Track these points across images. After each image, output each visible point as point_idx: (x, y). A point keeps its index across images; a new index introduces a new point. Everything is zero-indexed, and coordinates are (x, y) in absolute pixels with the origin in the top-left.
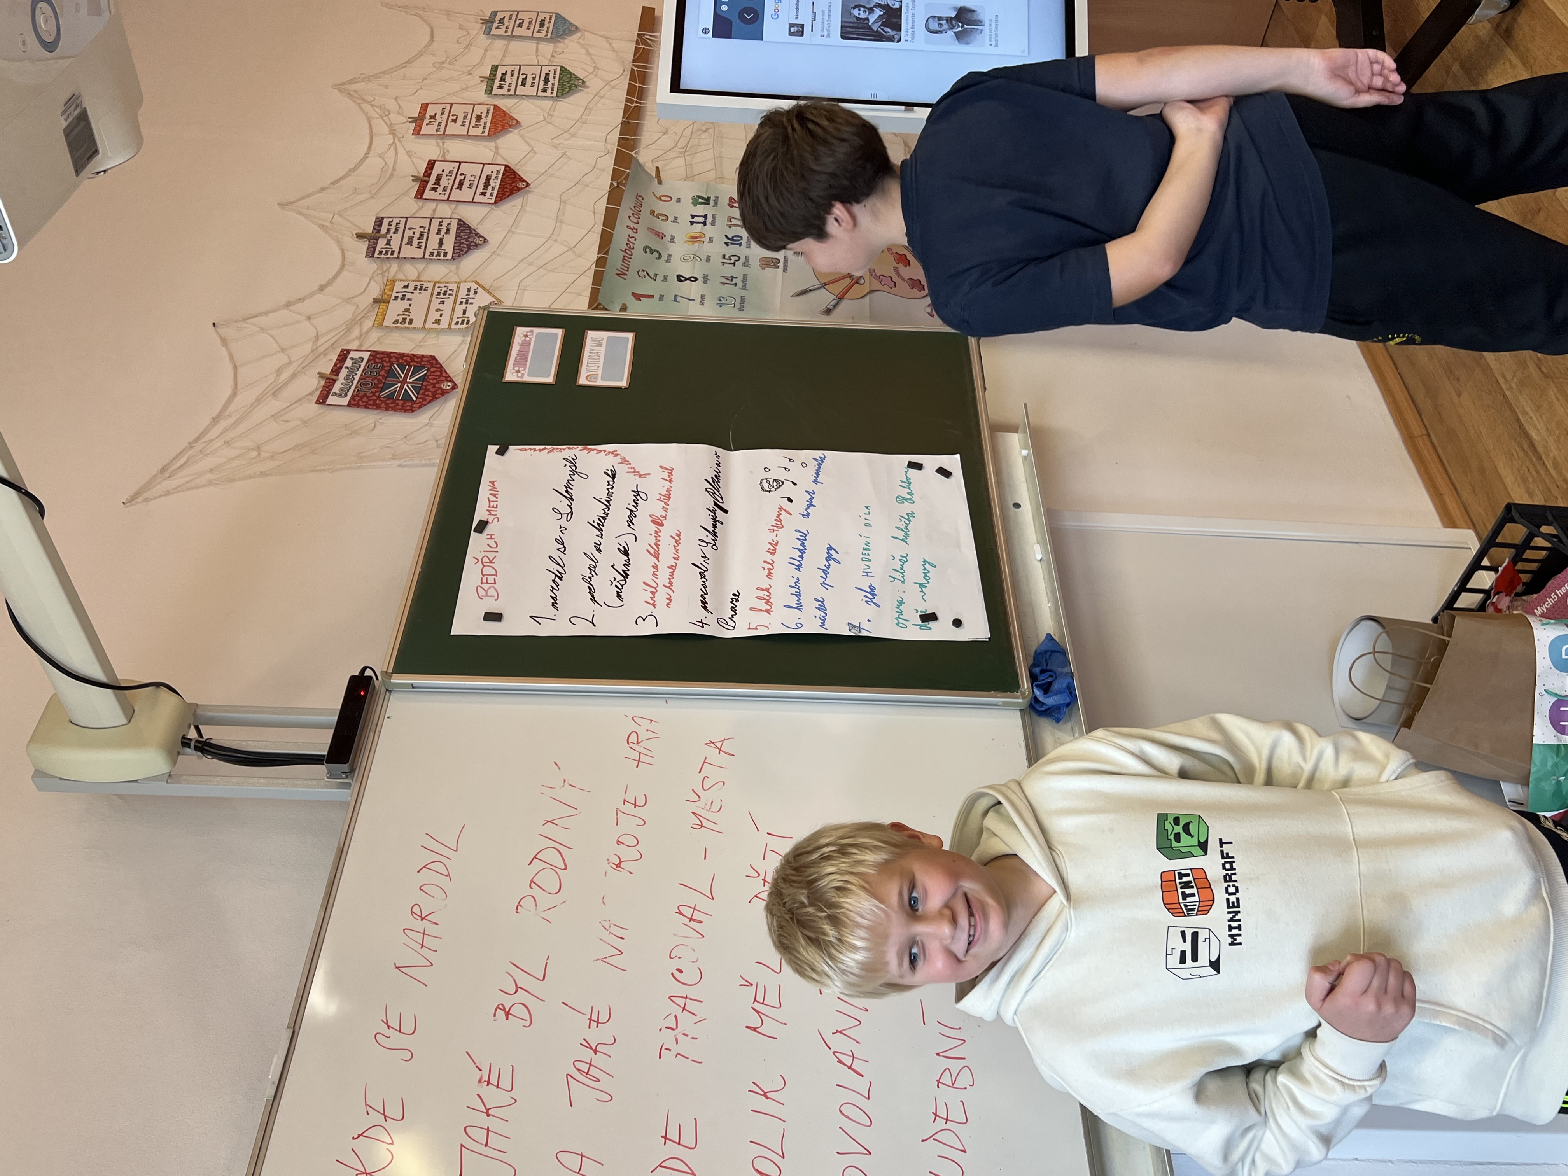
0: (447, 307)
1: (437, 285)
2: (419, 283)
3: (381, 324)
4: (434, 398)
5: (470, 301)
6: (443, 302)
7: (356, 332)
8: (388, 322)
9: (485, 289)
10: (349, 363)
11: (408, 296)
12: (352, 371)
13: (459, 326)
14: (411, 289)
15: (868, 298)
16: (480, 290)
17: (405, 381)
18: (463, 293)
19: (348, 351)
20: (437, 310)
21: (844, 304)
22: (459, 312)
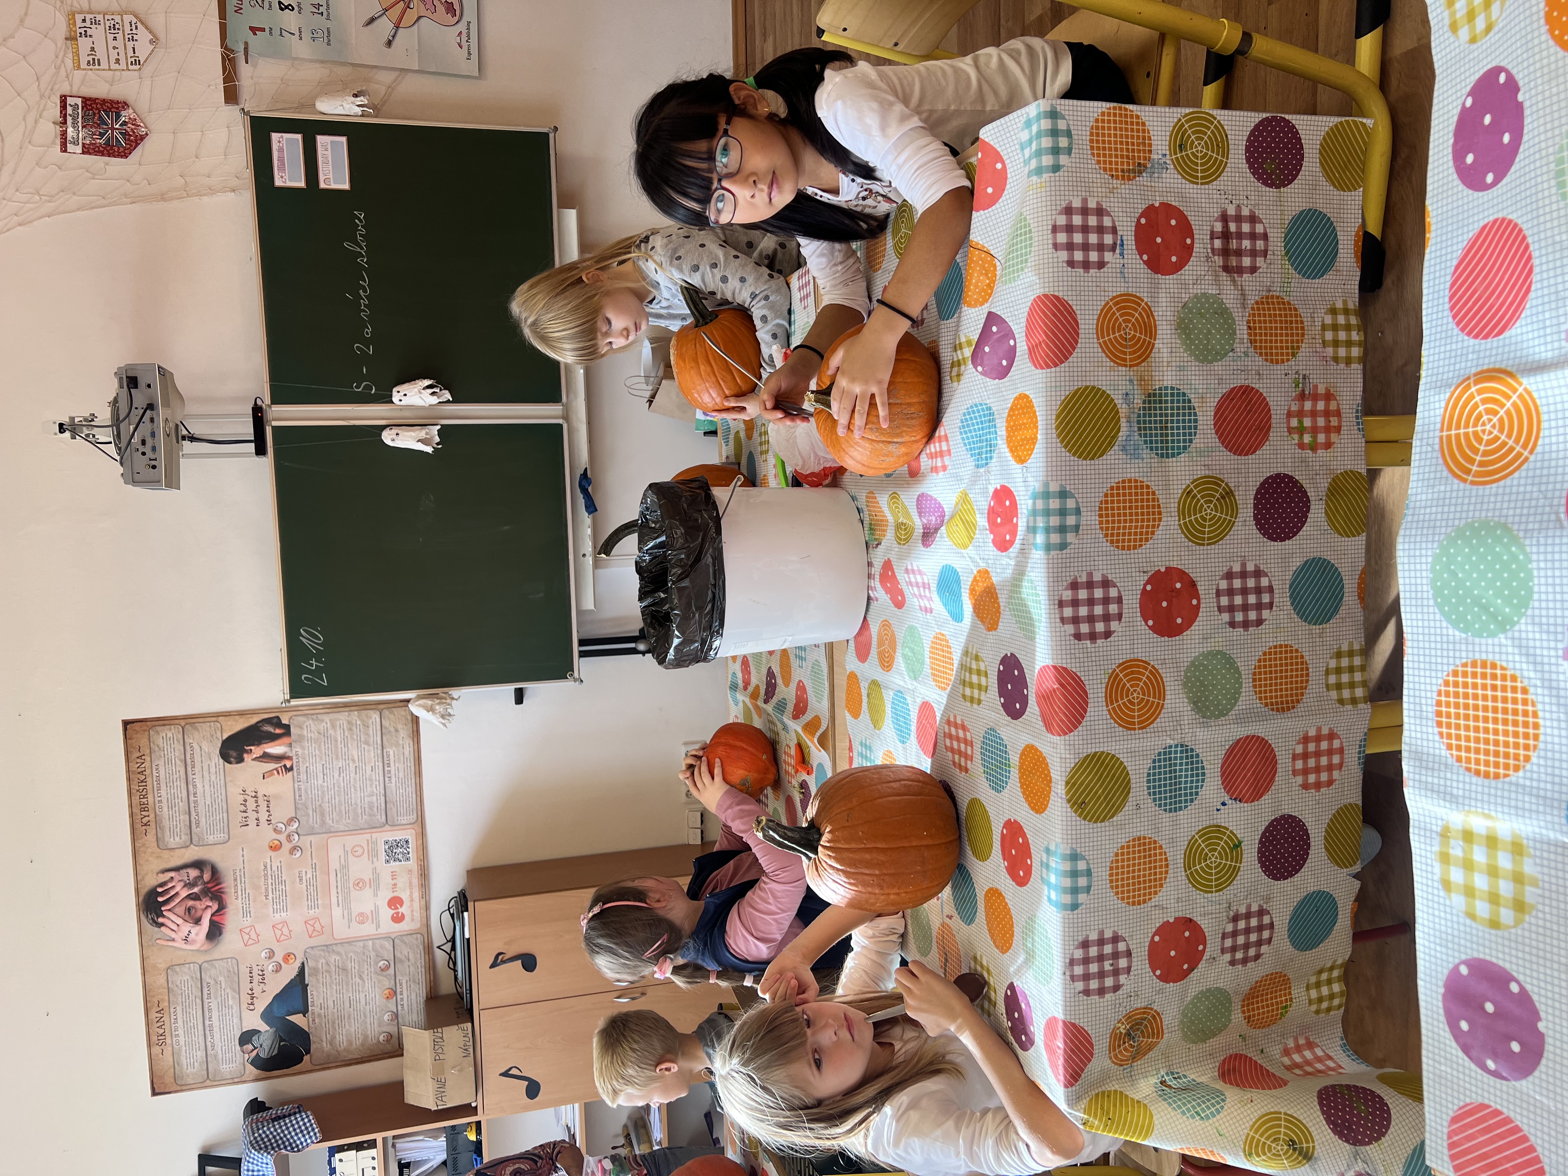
0: (119, 43)
1: (107, 17)
2: (92, 16)
3: (79, 68)
4: (137, 144)
5: (135, 37)
6: (115, 39)
7: (63, 73)
8: (84, 65)
9: (142, 23)
10: (69, 110)
11: (89, 32)
12: (75, 119)
13: (134, 67)
14: (88, 24)
15: (416, 26)
16: (139, 24)
17: (113, 129)
18: (128, 30)
19: (65, 96)
20: (114, 48)
21: (401, 31)
22: (130, 53)
